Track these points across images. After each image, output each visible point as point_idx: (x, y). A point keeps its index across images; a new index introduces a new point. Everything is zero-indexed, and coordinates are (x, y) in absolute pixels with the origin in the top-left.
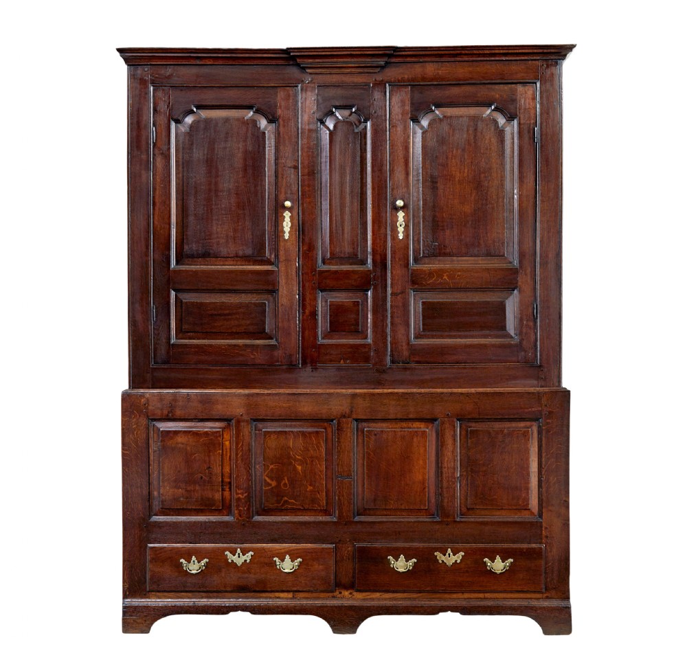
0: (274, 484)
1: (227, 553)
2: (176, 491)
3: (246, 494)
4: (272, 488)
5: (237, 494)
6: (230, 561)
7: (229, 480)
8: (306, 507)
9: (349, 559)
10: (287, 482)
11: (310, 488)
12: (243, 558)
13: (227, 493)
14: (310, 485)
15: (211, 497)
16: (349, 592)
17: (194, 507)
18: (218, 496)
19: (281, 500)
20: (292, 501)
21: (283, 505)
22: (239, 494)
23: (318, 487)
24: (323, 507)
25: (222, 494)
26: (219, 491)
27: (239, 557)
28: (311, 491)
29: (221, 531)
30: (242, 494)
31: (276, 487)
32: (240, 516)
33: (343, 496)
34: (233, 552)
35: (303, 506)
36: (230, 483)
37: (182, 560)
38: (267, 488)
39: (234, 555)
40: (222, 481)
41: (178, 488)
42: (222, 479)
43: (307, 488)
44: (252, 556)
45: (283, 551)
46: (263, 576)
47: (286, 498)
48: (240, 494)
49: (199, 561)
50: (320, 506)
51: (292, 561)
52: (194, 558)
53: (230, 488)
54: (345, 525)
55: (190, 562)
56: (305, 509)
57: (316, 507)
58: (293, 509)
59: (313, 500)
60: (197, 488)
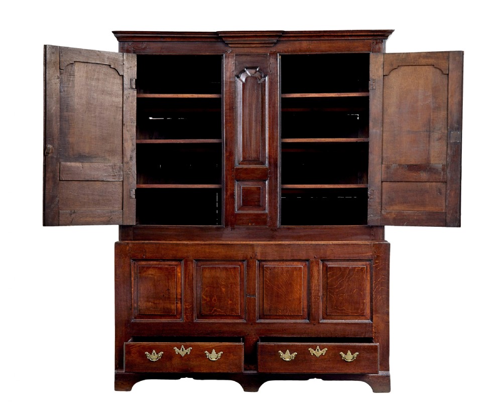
0: (208, 299)
1: (175, 348)
2: (148, 304)
4: (207, 302)
5: (185, 306)
6: (177, 353)
7: (180, 297)
10: (216, 298)
11: (230, 302)
12: (185, 351)
13: (179, 305)
14: (231, 300)
15: (169, 307)
17: (159, 314)
18: (173, 307)
19: (213, 309)
20: (219, 310)
21: (213, 313)
23: (235, 301)
24: (239, 314)
25: (176, 306)
26: (174, 304)
27: (183, 351)
28: (231, 304)
29: (175, 328)
30: (188, 306)
31: (209, 301)
32: (187, 319)
33: (250, 307)
34: (179, 348)
35: (225, 313)
36: (181, 299)
37: (146, 353)
38: (204, 302)
39: (180, 350)
40: (176, 298)
41: (149, 302)
42: (176, 296)
43: (228, 302)
44: (191, 350)
45: (211, 347)
47: (215, 308)
49: (157, 354)
50: (236, 313)
51: (216, 354)
52: (154, 351)
53: (181, 302)
54: (252, 324)
55: (151, 354)
56: (227, 315)
57: (234, 314)
58: (220, 315)
59: (232, 310)
60: (161, 301)
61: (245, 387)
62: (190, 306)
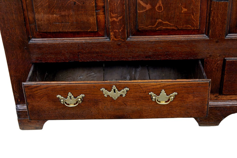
0: (148, 7)
1: (103, 89)
2: (51, 16)
3: (121, 17)
4: (147, 11)
5: (112, 17)
6: (106, 96)
7: (102, 4)
8: (180, 27)
9: (217, 70)
10: (161, 5)
11: (185, 10)
12: (118, 93)
13: (101, 17)
14: (185, 8)
15: (86, 21)
16: (215, 95)
17: (70, 31)
18: (92, 20)
19: (156, 22)
20: (166, 22)
21: (157, 27)
22: (113, 17)
23: (193, 8)
24: (197, 27)
25: (97, 18)
26: (93, 16)
27: (115, 92)
28: (185, 13)
29: (97, 50)
30: (117, 17)
31: (150, 10)
32: (116, 37)
33: (218, 16)
34: (109, 89)
35: (177, 27)
36: (104, 7)
37: (58, 96)
38: (142, 11)
39: (110, 91)
40: (96, 6)
41: (53, 14)
42: (96, 3)
43: (182, 10)
44: (127, 91)
46: (139, 107)
47: (160, 20)
48: (115, 17)
49: (75, 97)
50: (193, 26)
51: (167, 95)
52: (70, 94)
53: (104, 12)
54: (217, 42)
55: (66, 98)
56: (178, 29)
57: (190, 27)
58: (167, 29)
59: (187, 22)
60: (72, 13)
61: (201, 121)
62: (119, 18)
